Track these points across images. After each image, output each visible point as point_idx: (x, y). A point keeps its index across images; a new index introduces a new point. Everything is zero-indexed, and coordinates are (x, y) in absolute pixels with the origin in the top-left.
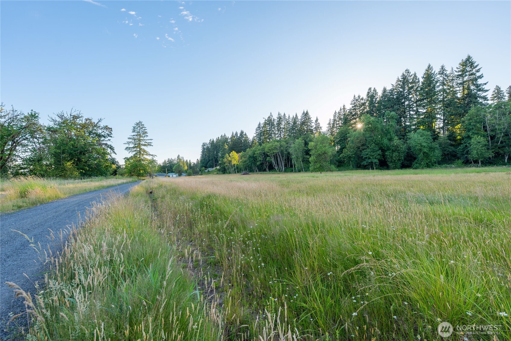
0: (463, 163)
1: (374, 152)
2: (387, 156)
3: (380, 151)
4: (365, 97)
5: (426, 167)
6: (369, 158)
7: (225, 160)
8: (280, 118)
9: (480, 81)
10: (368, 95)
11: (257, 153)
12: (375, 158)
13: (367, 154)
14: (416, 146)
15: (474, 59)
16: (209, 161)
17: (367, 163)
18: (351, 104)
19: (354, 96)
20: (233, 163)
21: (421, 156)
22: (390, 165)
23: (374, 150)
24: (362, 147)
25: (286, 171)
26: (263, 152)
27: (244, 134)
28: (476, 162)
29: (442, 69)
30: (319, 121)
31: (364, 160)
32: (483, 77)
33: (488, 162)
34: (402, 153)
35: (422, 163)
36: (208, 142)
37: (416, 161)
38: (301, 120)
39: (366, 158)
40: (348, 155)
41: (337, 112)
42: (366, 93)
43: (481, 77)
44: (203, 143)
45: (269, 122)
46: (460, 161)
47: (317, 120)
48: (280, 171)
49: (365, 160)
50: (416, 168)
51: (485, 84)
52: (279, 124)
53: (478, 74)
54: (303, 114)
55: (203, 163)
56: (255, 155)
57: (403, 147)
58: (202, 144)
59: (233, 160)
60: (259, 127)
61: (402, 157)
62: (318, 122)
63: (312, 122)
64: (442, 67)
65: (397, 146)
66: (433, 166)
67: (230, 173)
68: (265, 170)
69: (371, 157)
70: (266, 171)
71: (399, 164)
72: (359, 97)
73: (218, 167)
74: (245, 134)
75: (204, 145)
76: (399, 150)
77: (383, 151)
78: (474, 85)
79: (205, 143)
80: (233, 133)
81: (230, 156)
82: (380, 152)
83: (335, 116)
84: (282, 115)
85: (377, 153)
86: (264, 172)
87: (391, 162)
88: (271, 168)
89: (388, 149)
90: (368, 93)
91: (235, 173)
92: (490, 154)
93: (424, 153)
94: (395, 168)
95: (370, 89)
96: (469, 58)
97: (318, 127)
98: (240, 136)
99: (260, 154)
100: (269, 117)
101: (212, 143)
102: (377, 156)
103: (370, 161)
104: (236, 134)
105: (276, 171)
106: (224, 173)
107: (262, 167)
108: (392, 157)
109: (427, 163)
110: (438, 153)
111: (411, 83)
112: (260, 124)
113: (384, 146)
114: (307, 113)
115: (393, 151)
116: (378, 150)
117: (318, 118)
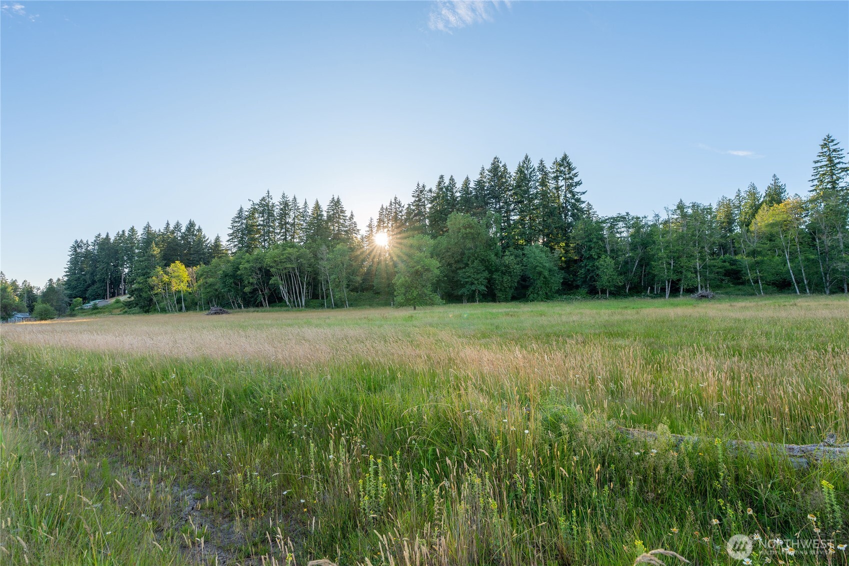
0: (587, 293)
1: (479, 273)
2: (495, 281)
3: (487, 271)
4: (434, 189)
5: (544, 298)
6: (472, 284)
7: (154, 280)
8: (286, 204)
9: (577, 189)
10: (439, 185)
11: (245, 268)
12: (482, 284)
13: (470, 276)
14: (536, 266)
15: (571, 159)
16: (94, 282)
17: (468, 291)
18: (413, 196)
19: (418, 185)
20: (174, 289)
21: (539, 283)
22: (499, 294)
23: (478, 270)
24: (455, 265)
25: (307, 306)
26: (259, 265)
27: (197, 228)
28: (604, 292)
29: (542, 163)
30: (355, 220)
31: (463, 286)
32: (581, 183)
33: (617, 293)
34: (515, 276)
35: (541, 293)
36: (91, 240)
37: (531, 289)
38: (328, 212)
39: (467, 282)
41: (385, 207)
42: (436, 183)
43: (578, 183)
44: (76, 242)
45: (265, 208)
46: (584, 290)
47: (352, 216)
48: (296, 305)
49: (465, 287)
50: (532, 301)
51: (584, 193)
52: (284, 214)
53: (576, 180)
54: (332, 202)
55: (75, 288)
56: (239, 272)
57: (518, 268)
58: (72, 243)
59: (174, 281)
60: (240, 216)
61: (514, 282)
62: (353, 221)
63: (346, 218)
64: (542, 161)
65: (507, 266)
66: (553, 297)
67: (164, 310)
68: (260, 305)
69: (476, 282)
70: (262, 305)
71: (510, 293)
72: (424, 187)
73: (123, 298)
74: (199, 230)
75: (77, 245)
76: (510, 272)
77: (491, 272)
78: (571, 192)
79: (81, 241)
80: (168, 224)
81: (167, 273)
82: (486, 274)
83: (381, 214)
84: (291, 198)
85: (482, 275)
86: (260, 309)
87: (501, 290)
88: (275, 300)
89: (497, 270)
90: (440, 183)
91: (180, 310)
92: (620, 281)
93: (545, 277)
94: (506, 300)
95: (442, 177)
96: (565, 158)
97: (353, 229)
98: (187, 233)
99: (252, 270)
100: (263, 199)
101: (104, 243)
102: (484, 280)
103: (473, 288)
104: (178, 226)
105: (287, 306)
106: (147, 312)
107: (252, 297)
108: (501, 283)
109: (546, 293)
110: (557, 279)
112: (241, 210)
113: (492, 264)
114: (338, 201)
115: (503, 273)
116: (484, 271)
117: (354, 213)
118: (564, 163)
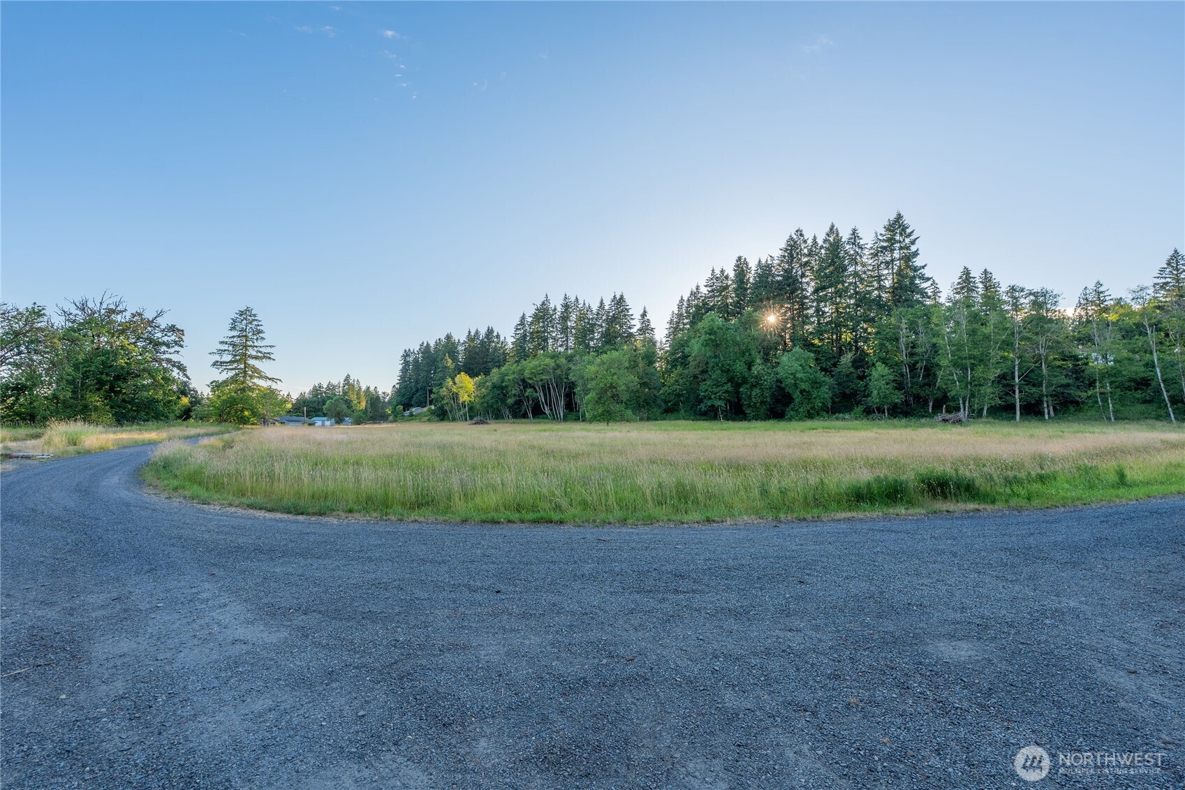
0: (863, 412)
1: (719, 386)
2: (742, 395)
3: (729, 384)
5: (806, 417)
6: (710, 398)
7: (444, 391)
8: (566, 306)
9: (916, 262)
10: (736, 270)
11: (509, 380)
12: (720, 399)
13: (708, 390)
14: (787, 378)
15: (907, 220)
16: (417, 391)
17: (705, 407)
18: (706, 286)
19: (713, 271)
20: (461, 400)
21: (797, 395)
22: (748, 411)
23: (719, 382)
24: (701, 377)
25: (565, 419)
26: (522, 378)
27: (495, 334)
28: (880, 410)
29: (854, 234)
30: (648, 316)
32: (920, 253)
34: (767, 389)
35: (801, 410)
36: (417, 349)
37: (791, 405)
39: (705, 397)
40: (673, 391)
41: (685, 298)
43: (917, 254)
44: (405, 351)
45: (543, 313)
46: (860, 409)
47: (644, 314)
48: (555, 418)
49: (703, 402)
50: (790, 420)
51: (923, 267)
52: (565, 318)
53: (913, 248)
54: (613, 301)
55: (404, 395)
56: (504, 384)
57: (768, 380)
58: (402, 353)
59: (461, 392)
60: (522, 322)
61: (767, 397)
62: (646, 318)
63: (632, 317)
64: (854, 231)
65: (759, 377)
66: (818, 415)
67: (454, 420)
68: (525, 416)
69: (713, 396)
70: (528, 418)
71: (763, 410)
72: (722, 272)
73: (433, 407)
74: (497, 336)
75: (407, 354)
76: (761, 385)
77: (735, 384)
78: (908, 266)
79: (409, 350)
80: (470, 332)
81: (455, 383)
82: (728, 387)
83: (680, 307)
84: (573, 299)
85: (722, 389)
86: (523, 420)
87: (749, 406)
88: (537, 412)
90: (737, 266)
91: (466, 420)
92: (898, 398)
93: (802, 392)
94: (757, 418)
95: (739, 258)
96: (899, 217)
97: (646, 328)
98: (485, 340)
99: (515, 382)
100: (543, 304)
101: (426, 350)
102: (724, 395)
103: (711, 403)
104: (477, 333)
105: (547, 418)
106: (442, 420)
107: (518, 408)
108: (750, 397)
109: (808, 411)
111: (806, 255)
112: (523, 317)
113: (737, 375)
114: (622, 297)
115: (753, 386)
116: (725, 383)
117: (647, 310)
118: (897, 226)
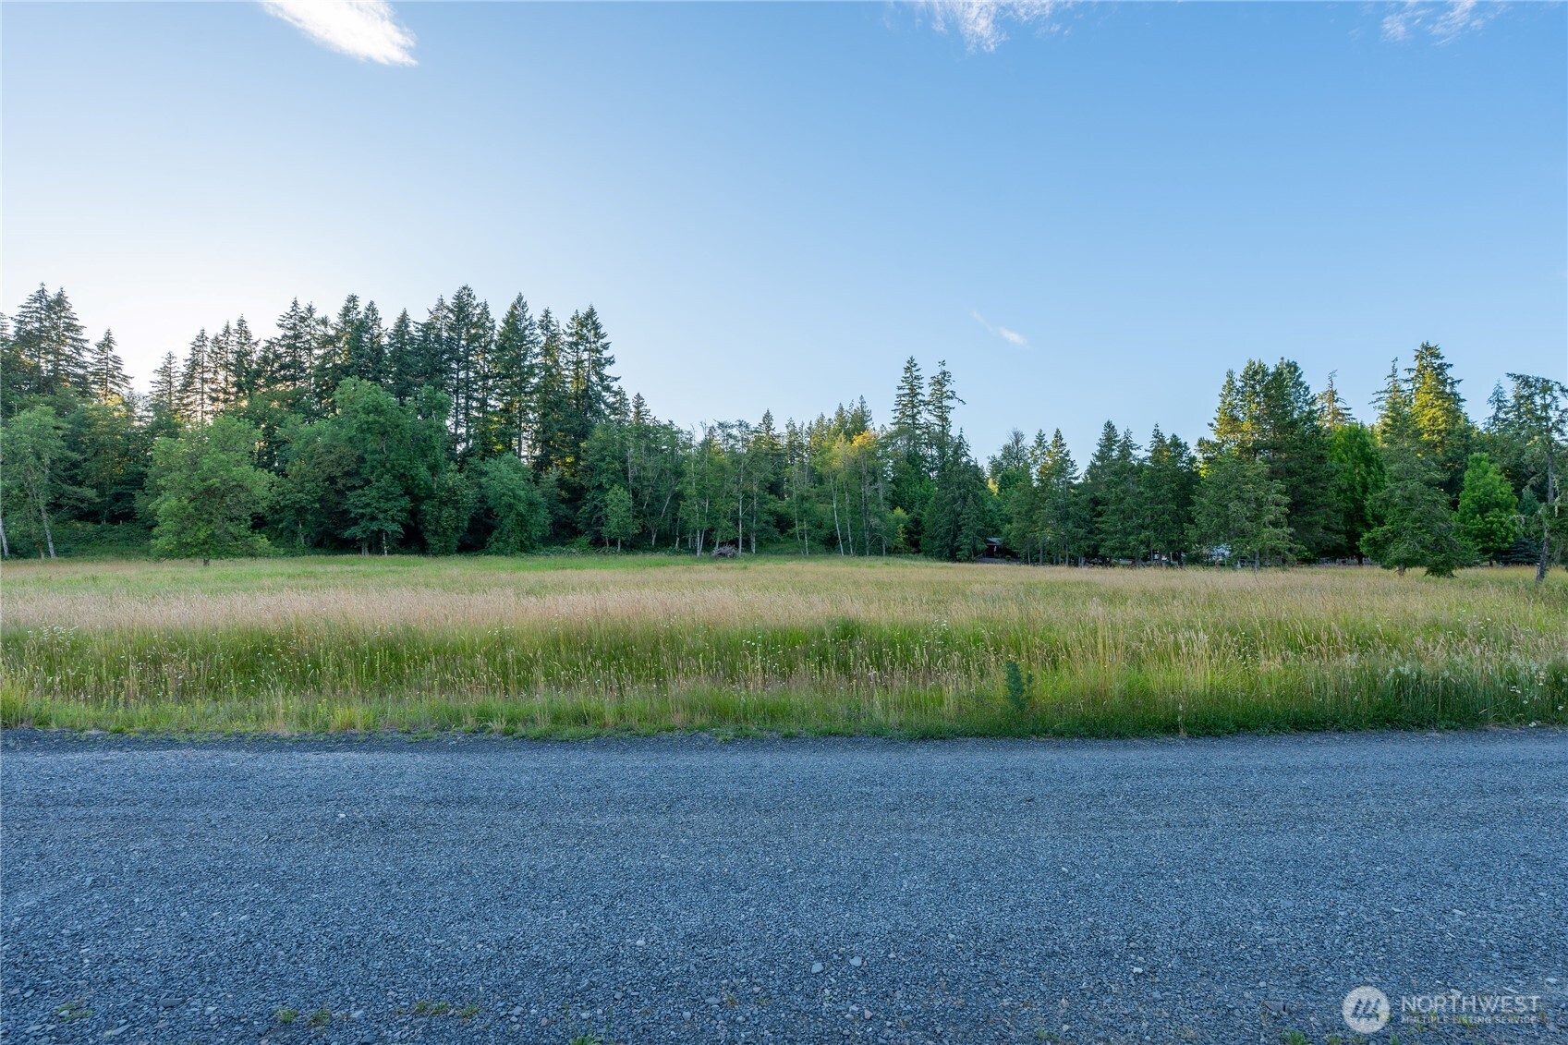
0: (590, 543)
1: (390, 500)
2: (425, 515)
3: (407, 497)
4: (334, 319)
5: (518, 550)
6: (373, 518)
9: (608, 371)
10: (345, 315)
12: (393, 520)
13: (368, 505)
14: (504, 494)
15: (600, 318)
17: (364, 532)
18: (280, 326)
19: (295, 304)
21: (509, 522)
22: (431, 540)
23: (388, 493)
24: (344, 481)
28: (613, 543)
29: (546, 316)
30: (116, 351)
31: (355, 522)
32: (613, 362)
33: (635, 544)
34: (465, 509)
35: (512, 540)
37: (495, 533)
38: (20, 322)
39: (363, 515)
40: (294, 503)
41: (208, 335)
42: (340, 309)
43: (610, 361)
46: (584, 540)
47: (107, 343)
49: (359, 524)
50: (496, 553)
51: (617, 379)
53: (606, 354)
57: (470, 494)
61: (463, 520)
62: (110, 354)
63: (86, 345)
64: (547, 313)
65: (452, 491)
66: (534, 548)
69: (381, 516)
71: (455, 543)
72: (310, 310)
76: (457, 502)
77: (416, 499)
78: (598, 373)
82: (405, 502)
83: (197, 349)
85: (397, 504)
87: (436, 533)
89: (430, 496)
90: (347, 310)
93: (519, 514)
94: (445, 552)
95: (353, 299)
96: (591, 314)
97: (110, 373)
102: (399, 514)
103: (375, 527)
108: (438, 520)
109: (522, 542)
110: (543, 518)
111: (475, 325)
113: (419, 485)
115: (443, 503)
116: (401, 496)
117: (114, 336)
118: (588, 322)
